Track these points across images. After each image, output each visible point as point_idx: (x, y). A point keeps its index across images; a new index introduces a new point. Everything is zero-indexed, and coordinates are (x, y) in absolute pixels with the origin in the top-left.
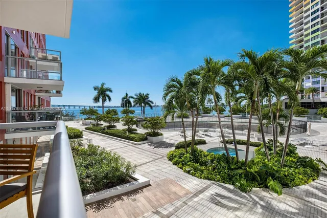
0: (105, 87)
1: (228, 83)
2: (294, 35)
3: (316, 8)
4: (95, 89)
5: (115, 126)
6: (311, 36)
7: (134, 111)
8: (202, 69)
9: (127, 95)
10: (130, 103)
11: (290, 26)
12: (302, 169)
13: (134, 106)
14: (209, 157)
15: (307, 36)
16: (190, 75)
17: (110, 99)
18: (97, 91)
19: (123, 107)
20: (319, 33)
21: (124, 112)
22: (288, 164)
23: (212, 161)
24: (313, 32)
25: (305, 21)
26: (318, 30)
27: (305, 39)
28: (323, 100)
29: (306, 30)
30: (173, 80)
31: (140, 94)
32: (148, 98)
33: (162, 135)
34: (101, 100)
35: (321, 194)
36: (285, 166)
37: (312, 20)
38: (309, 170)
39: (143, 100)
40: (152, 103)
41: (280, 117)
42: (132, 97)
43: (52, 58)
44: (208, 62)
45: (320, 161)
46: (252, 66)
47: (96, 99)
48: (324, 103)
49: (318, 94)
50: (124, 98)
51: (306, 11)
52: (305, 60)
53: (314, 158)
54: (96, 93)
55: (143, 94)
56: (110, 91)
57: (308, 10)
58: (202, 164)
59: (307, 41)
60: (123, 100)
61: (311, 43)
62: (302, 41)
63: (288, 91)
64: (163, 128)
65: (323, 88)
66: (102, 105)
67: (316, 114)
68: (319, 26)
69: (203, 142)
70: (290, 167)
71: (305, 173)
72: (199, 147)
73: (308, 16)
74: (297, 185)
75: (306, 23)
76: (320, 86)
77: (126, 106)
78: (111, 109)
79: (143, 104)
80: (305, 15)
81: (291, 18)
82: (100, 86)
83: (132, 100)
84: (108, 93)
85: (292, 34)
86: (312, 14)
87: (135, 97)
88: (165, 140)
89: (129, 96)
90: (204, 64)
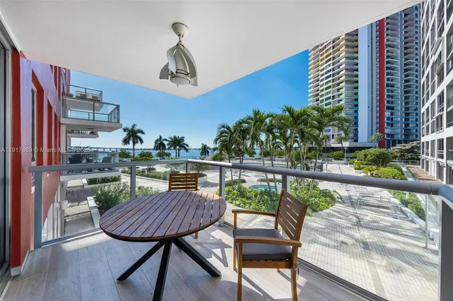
0: (136, 128)
1: (269, 130)
2: (312, 89)
3: (328, 69)
4: (125, 130)
5: (154, 169)
6: (325, 92)
7: (170, 154)
8: (250, 118)
9: (161, 137)
10: (164, 145)
11: (309, 82)
12: (323, 199)
13: (169, 149)
14: (252, 193)
15: (322, 91)
16: (240, 123)
17: (142, 142)
18: (126, 133)
19: (157, 149)
20: (331, 89)
21: (159, 155)
22: (313, 195)
23: (256, 196)
24: (327, 88)
25: (320, 79)
26: (330, 87)
27: (320, 94)
28: (333, 146)
29: (322, 86)
30: (223, 127)
31: (175, 137)
32: (183, 141)
33: (206, 175)
34: (131, 142)
35: (337, 214)
36: (312, 197)
37: (326, 78)
38: (328, 199)
39: (178, 143)
40: (188, 146)
41: (306, 158)
42: (166, 140)
43: (91, 97)
44: (256, 113)
45: (335, 192)
46: (291, 119)
47: (126, 141)
48: (334, 148)
49: (329, 140)
50: (157, 141)
51: (322, 70)
52: (327, 115)
53: (331, 190)
54: (125, 135)
55: (178, 137)
56: (142, 133)
57: (323, 69)
58: (248, 198)
59: (322, 96)
60: (156, 143)
61: (324, 97)
62: (318, 95)
63: (316, 138)
64: (208, 169)
65: (333, 135)
66: (132, 147)
67: (328, 157)
68: (331, 84)
69: (244, 181)
70: (316, 197)
71: (326, 201)
72: (244, 185)
73: (323, 75)
74: (322, 210)
75: (322, 81)
76: (331, 133)
77: (160, 149)
78: (145, 151)
79: (178, 147)
80: (321, 73)
81: (310, 75)
82: (130, 127)
83: (166, 143)
84: (139, 134)
85: (310, 88)
86: (326, 73)
87: (170, 140)
88: (208, 180)
89: (163, 138)
90: (252, 115)
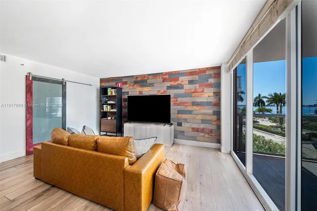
7: (271, 110)
9: (260, 95)
10: (263, 103)
13: (269, 105)
19: (256, 106)
21: (259, 110)
31: (276, 94)
42: (265, 97)
50: (256, 98)
55: (280, 94)
60: (255, 100)
77: (259, 106)
79: (279, 104)
83: (265, 100)
87: (269, 97)
89: (262, 96)
